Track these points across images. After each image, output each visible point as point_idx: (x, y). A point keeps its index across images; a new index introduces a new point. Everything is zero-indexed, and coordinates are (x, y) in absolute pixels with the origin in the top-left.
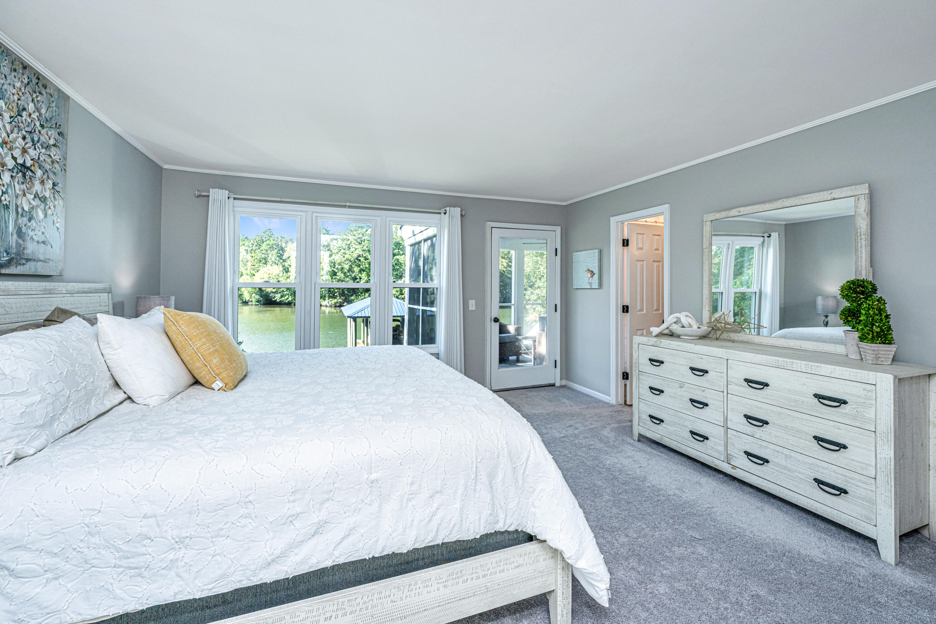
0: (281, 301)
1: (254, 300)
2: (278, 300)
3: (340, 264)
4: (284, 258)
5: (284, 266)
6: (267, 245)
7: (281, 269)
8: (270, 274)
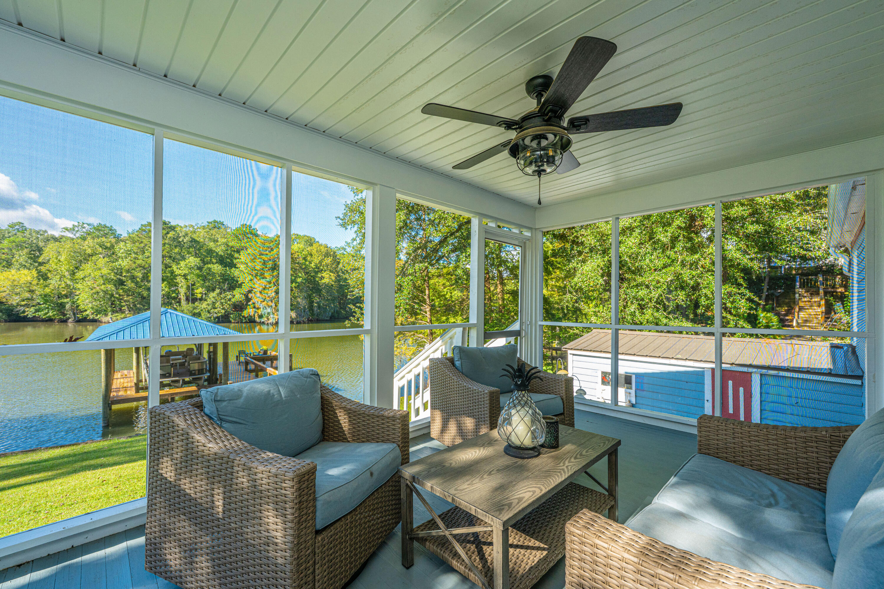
0: (35, 316)
2: (29, 316)
3: (128, 271)
4: (40, 260)
5: (39, 272)
6: (12, 242)
7: (36, 275)
8: (14, 280)
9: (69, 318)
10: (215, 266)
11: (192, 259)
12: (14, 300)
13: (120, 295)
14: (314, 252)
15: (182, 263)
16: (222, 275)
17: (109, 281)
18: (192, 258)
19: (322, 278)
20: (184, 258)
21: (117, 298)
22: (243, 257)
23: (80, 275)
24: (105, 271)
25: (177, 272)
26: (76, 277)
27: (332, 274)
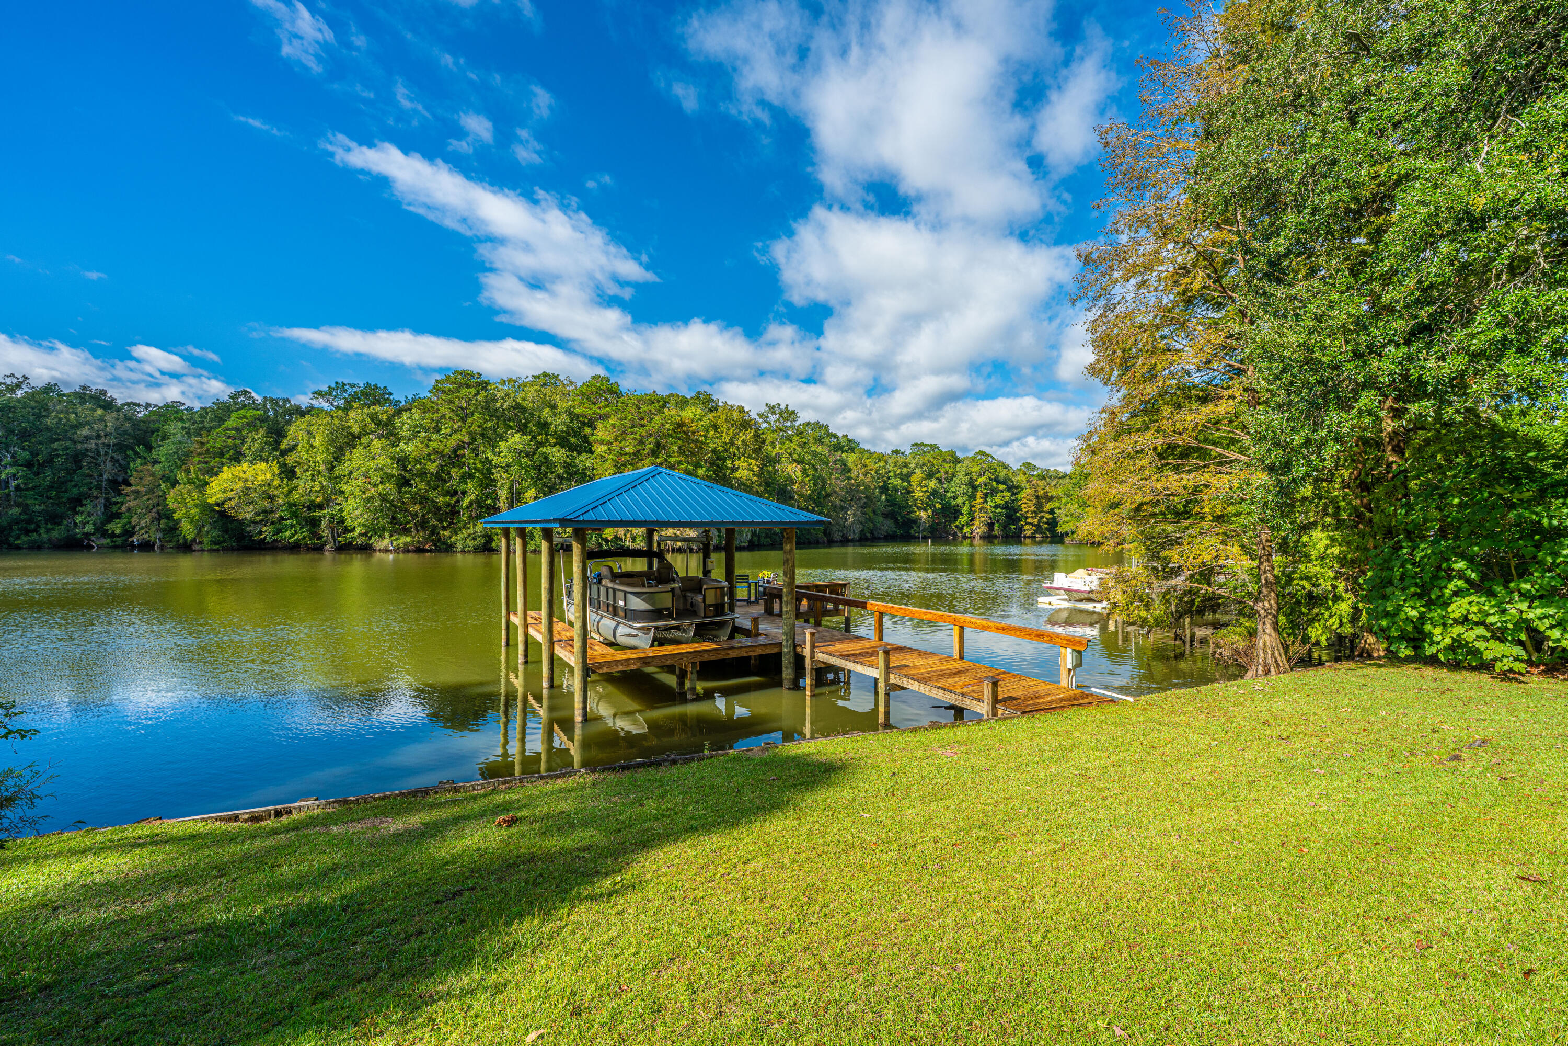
0: (276, 540)
1: (206, 540)
2: (268, 539)
3: (417, 461)
4: (283, 447)
5: (283, 466)
6: (241, 418)
7: (277, 471)
8: (247, 480)
9: (326, 542)
10: (555, 449)
11: (518, 437)
12: (248, 513)
13: (404, 503)
14: (721, 421)
15: (503, 445)
16: (567, 466)
17: (388, 477)
18: (518, 435)
19: (734, 469)
20: (502, 438)
21: (400, 508)
22: (602, 432)
23: (343, 469)
24: (382, 461)
25: (496, 460)
26: (337, 473)
27: (753, 462)
